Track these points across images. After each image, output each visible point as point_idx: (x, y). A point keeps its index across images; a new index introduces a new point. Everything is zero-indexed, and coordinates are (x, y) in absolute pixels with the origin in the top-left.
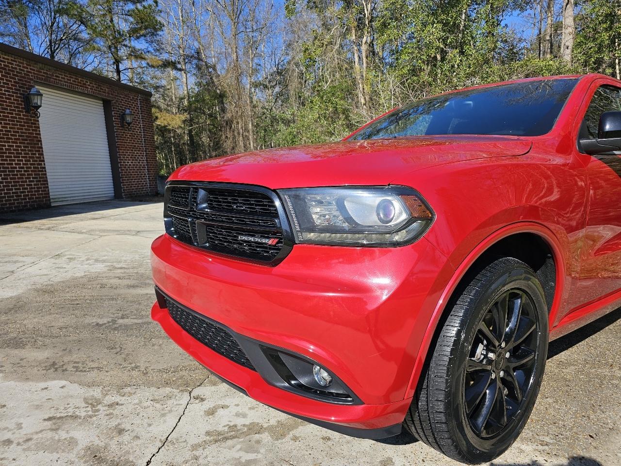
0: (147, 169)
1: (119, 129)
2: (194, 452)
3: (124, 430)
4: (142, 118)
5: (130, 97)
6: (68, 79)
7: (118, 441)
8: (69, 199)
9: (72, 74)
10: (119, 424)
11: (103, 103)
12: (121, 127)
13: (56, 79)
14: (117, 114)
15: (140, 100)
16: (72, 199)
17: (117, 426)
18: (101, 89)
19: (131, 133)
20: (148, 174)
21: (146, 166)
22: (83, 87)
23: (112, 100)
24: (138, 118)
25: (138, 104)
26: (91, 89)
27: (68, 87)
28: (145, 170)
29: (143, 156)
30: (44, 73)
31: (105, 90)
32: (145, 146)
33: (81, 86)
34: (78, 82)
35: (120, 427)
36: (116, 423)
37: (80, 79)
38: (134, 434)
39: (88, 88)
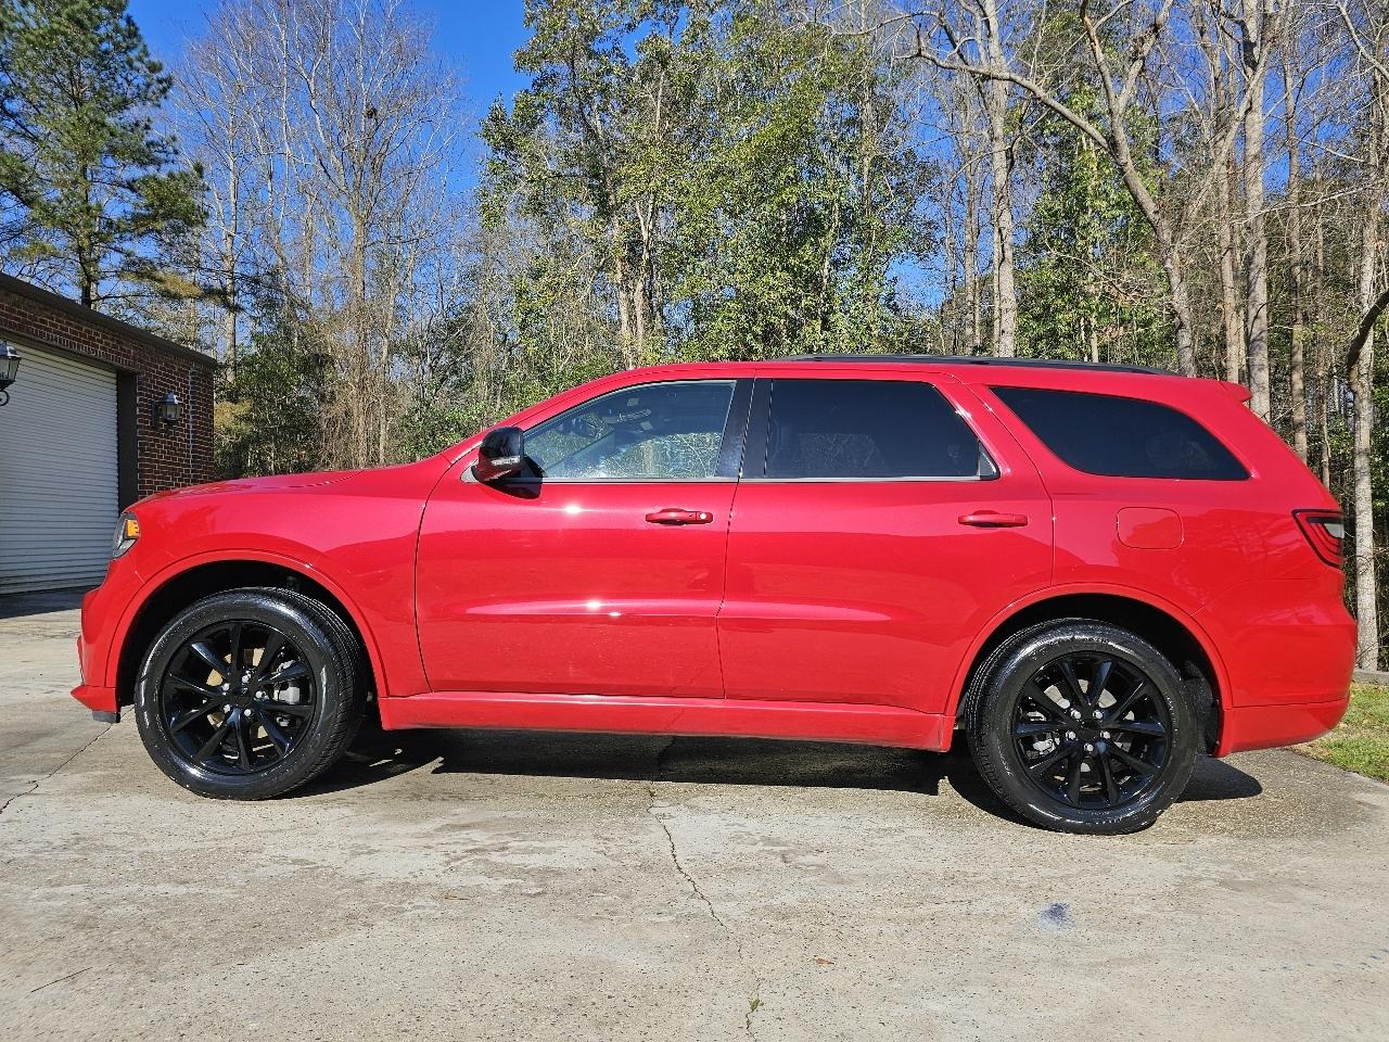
1: (147, 433)
4: (193, 412)
5: (174, 368)
6: (62, 328)
8: (27, 580)
9: (72, 317)
11: (117, 378)
12: (153, 428)
13: (40, 327)
14: (146, 400)
15: (193, 373)
16: (33, 580)
18: (122, 349)
19: (169, 443)
22: (88, 343)
23: (139, 373)
24: (186, 411)
25: (187, 383)
26: (103, 348)
27: (60, 342)
30: (20, 313)
31: (129, 352)
32: (193, 471)
33: (85, 342)
34: (81, 335)
37: (84, 328)
39: (97, 346)
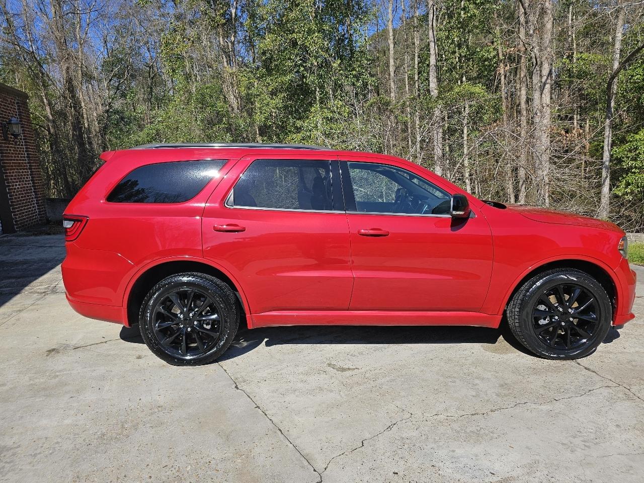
0: (34, 192)
5: (8, 101)
12: (4, 140)
15: (17, 103)
19: (14, 147)
20: (35, 198)
21: (33, 188)
25: (15, 109)
28: (31, 192)
29: (28, 175)
32: (28, 163)
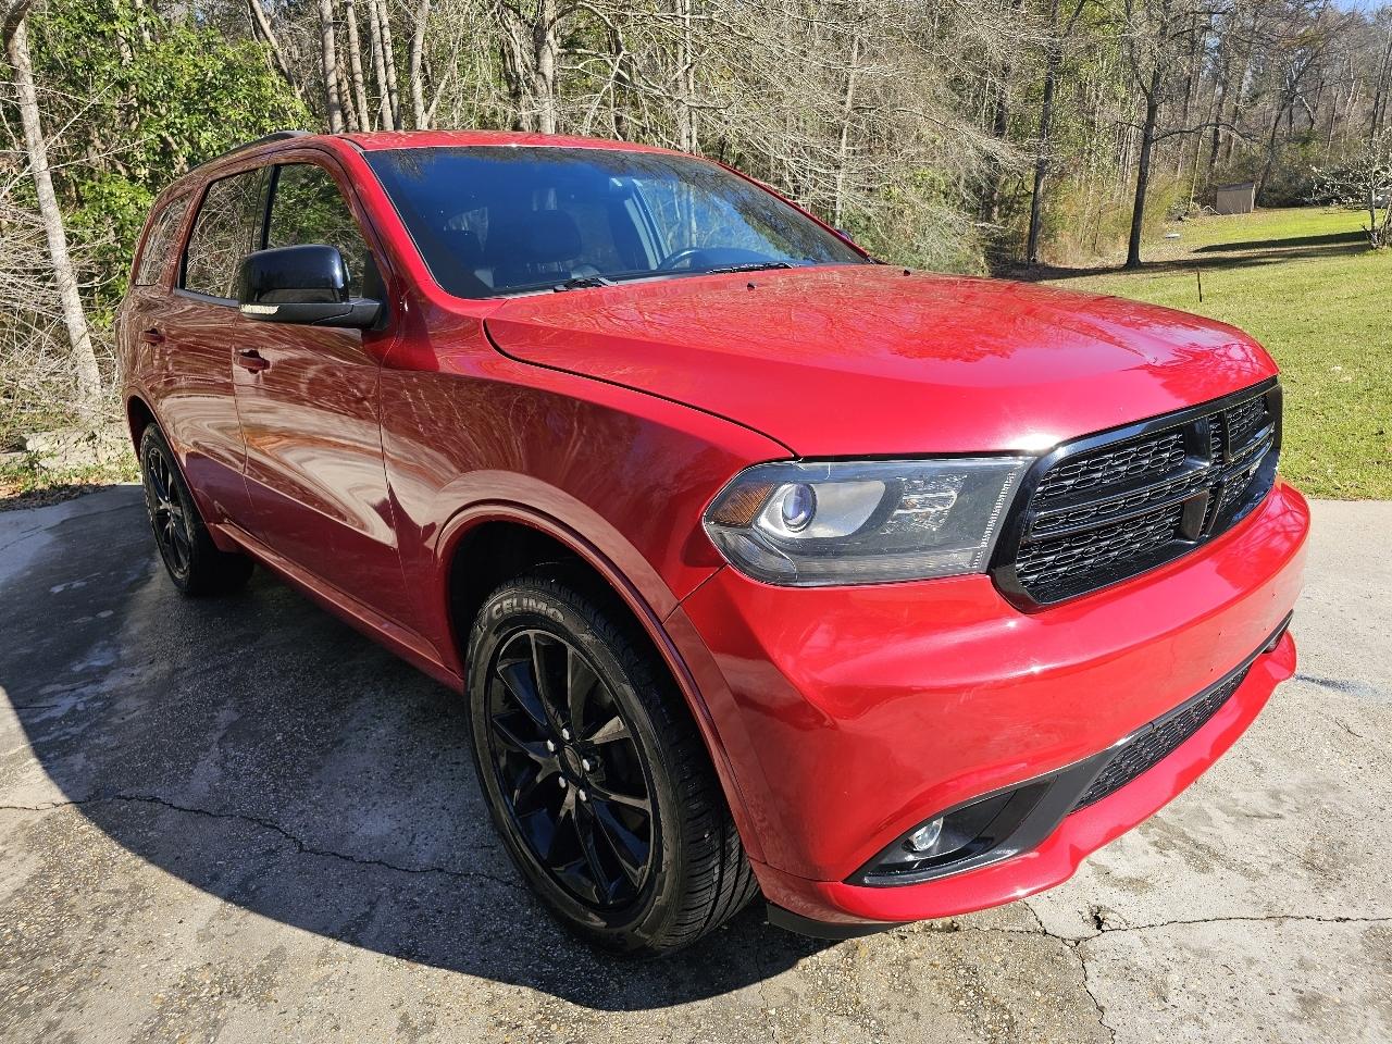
2: (1266, 872)
3: (1302, 1000)
7: (1340, 989)
10: (1293, 1017)
17: (1301, 1020)
35: (1298, 1013)
36: (1295, 1024)
38: (1301, 974)
